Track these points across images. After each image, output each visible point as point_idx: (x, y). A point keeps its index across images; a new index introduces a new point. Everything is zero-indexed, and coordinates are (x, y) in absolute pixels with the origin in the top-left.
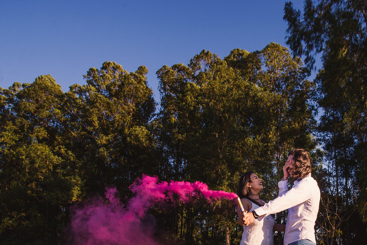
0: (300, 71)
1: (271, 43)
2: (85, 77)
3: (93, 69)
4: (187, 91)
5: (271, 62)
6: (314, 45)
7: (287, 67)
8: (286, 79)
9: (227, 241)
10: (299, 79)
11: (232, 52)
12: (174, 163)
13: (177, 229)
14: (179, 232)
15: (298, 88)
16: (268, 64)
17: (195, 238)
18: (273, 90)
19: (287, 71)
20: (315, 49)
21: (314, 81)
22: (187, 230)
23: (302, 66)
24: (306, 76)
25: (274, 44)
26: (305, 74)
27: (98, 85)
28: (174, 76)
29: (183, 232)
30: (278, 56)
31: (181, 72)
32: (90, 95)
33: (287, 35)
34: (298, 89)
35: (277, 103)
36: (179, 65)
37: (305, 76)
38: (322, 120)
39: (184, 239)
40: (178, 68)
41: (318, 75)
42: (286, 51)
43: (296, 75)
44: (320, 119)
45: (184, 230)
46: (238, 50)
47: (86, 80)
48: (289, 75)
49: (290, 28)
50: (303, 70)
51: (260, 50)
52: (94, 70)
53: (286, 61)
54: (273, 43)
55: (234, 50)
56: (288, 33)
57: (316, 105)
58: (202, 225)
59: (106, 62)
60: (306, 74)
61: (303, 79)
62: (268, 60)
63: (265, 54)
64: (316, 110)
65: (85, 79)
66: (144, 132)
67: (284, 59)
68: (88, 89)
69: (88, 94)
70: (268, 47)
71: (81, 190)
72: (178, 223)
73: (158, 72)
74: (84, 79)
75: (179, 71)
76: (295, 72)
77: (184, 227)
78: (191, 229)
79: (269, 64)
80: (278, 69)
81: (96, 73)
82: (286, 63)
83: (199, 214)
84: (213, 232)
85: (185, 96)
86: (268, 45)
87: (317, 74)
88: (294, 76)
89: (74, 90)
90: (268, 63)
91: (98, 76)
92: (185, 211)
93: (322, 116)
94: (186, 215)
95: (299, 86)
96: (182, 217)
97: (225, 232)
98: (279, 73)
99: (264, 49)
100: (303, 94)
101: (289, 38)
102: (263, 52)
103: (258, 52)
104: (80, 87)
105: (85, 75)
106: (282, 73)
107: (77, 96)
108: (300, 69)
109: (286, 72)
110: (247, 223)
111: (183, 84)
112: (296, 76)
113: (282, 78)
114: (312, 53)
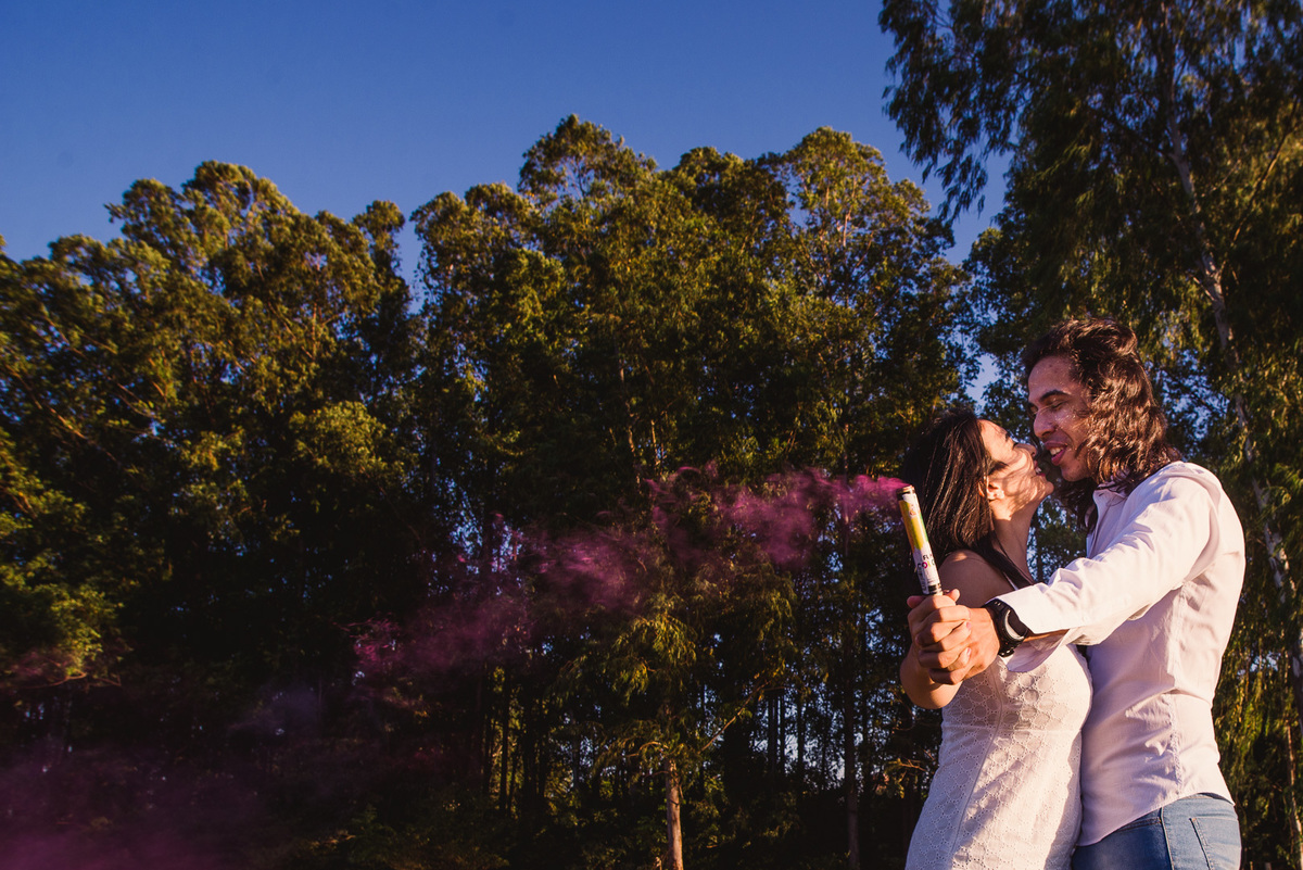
0: (920, 228)
1: (820, 130)
2: (114, 213)
3: (148, 182)
4: (519, 283)
5: (821, 193)
6: (983, 121)
7: (875, 215)
8: (873, 256)
9: (670, 811)
10: (916, 257)
11: (686, 158)
12: (475, 543)
13: (489, 773)
14: (493, 785)
15: (911, 286)
16: (811, 200)
17: (553, 802)
18: (826, 292)
19: (873, 227)
20: (984, 137)
21: (964, 267)
22: (525, 775)
23: (925, 215)
24: (938, 246)
25: (826, 134)
26: (934, 242)
27: (174, 246)
28: (471, 228)
29: (508, 787)
30: (843, 174)
31: (499, 214)
32: (138, 280)
33: (889, 83)
34: (908, 290)
35: (843, 334)
36: (492, 191)
37: (935, 249)
38: (991, 396)
39: (514, 809)
40: (487, 200)
41: (978, 246)
42: (873, 157)
43: (904, 243)
44: (984, 394)
45: (513, 778)
46: (706, 151)
47: (120, 223)
48: (881, 242)
49: (901, 55)
50: (929, 227)
51: (782, 151)
52: (154, 186)
53: (872, 193)
54: (825, 129)
55: (694, 151)
56: (894, 73)
57: (972, 348)
58: (578, 756)
59: (213, 163)
60: (939, 240)
61: (930, 256)
62: (809, 187)
63: (798, 167)
64: (972, 361)
65: (116, 219)
66: (363, 426)
67: (866, 187)
68: (131, 258)
69: (130, 277)
70: (806, 141)
71: (107, 639)
72: (492, 753)
73: (418, 212)
74: (111, 221)
75: (490, 212)
76: (901, 232)
77: (514, 765)
78: (538, 774)
79: (814, 202)
80: (844, 219)
81: (165, 198)
82: (873, 201)
83: (568, 720)
84: (617, 781)
85: (515, 298)
86: (809, 136)
87: (973, 245)
88: (898, 244)
89: (69, 259)
90: (811, 196)
91: (172, 210)
92: (517, 709)
93: (991, 386)
94: (521, 726)
95: (912, 282)
96: (506, 730)
97: (661, 779)
98: (847, 231)
99: (797, 149)
100: (927, 306)
101: (899, 93)
102: (791, 157)
103: (774, 160)
104: (95, 250)
105: (115, 204)
106: (859, 234)
107: (84, 281)
108: (921, 222)
109: (870, 229)
110: (957, 664)
111: (505, 258)
112: (904, 246)
113: (859, 251)
114: (974, 150)
